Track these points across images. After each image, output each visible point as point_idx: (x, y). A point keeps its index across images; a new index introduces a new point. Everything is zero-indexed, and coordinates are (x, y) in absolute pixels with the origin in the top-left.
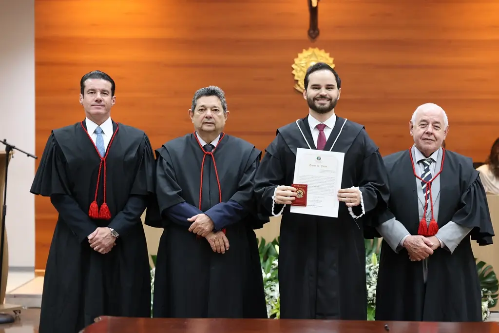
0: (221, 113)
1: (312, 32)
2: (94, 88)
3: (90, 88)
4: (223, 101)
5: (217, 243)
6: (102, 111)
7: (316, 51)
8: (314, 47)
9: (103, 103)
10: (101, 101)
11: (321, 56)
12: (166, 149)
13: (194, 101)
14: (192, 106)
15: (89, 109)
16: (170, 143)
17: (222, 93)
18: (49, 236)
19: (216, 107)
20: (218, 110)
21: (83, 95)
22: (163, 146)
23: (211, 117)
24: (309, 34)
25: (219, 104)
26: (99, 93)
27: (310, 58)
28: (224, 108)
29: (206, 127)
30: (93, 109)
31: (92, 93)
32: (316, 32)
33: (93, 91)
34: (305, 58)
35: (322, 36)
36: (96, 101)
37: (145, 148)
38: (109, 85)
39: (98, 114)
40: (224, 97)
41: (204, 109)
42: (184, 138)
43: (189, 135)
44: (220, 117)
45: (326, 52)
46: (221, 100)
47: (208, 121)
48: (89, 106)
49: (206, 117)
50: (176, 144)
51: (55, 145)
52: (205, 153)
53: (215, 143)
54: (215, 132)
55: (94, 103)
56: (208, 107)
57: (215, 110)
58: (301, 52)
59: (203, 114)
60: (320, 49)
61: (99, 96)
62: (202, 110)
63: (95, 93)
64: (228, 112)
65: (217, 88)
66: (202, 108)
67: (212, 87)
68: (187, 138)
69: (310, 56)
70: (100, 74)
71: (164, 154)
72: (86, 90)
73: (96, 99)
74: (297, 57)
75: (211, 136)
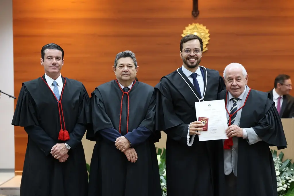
0: (134, 68)
1: (194, 13)
2: (51, 56)
3: (49, 55)
4: (134, 60)
5: (131, 155)
6: (56, 70)
7: (197, 25)
8: (196, 23)
9: (57, 65)
10: (56, 64)
11: (201, 29)
12: (99, 90)
13: (116, 61)
14: (115, 64)
15: (48, 69)
16: (101, 86)
17: (133, 55)
18: (24, 149)
19: (130, 65)
20: (132, 67)
21: (44, 60)
22: (96, 88)
23: (127, 71)
24: (193, 14)
25: (132, 62)
26: (54, 59)
27: (193, 30)
28: (135, 65)
29: (124, 78)
30: (50, 69)
31: (50, 58)
32: (197, 13)
33: (51, 58)
34: (190, 30)
35: (201, 16)
36: (53, 64)
37: (84, 94)
38: (61, 52)
39: (54, 73)
40: (135, 58)
41: (122, 66)
42: (109, 83)
43: (113, 81)
44: (133, 70)
45: (204, 25)
46: (133, 60)
47: (126, 74)
48: (48, 67)
49: (124, 71)
50: (105, 87)
51: (27, 93)
52: (123, 93)
53: (130, 87)
54: (130, 80)
55: (51, 65)
56: (125, 65)
57: (129, 66)
58: (187, 26)
59: (122, 70)
60: (200, 24)
61: (54, 61)
62: (121, 66)
63: (52, 58)
64: (138, 67)
65: (130, 52)
66: (121, 65)
67: (127, 52)
68: (112, 83)
69: (194, 28)
70: (55, 46)
71: (97, 94)
72: (45, 56)
73: (52, 63)
74: (185, 29)
75: (127, 83)
